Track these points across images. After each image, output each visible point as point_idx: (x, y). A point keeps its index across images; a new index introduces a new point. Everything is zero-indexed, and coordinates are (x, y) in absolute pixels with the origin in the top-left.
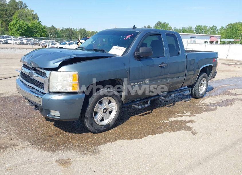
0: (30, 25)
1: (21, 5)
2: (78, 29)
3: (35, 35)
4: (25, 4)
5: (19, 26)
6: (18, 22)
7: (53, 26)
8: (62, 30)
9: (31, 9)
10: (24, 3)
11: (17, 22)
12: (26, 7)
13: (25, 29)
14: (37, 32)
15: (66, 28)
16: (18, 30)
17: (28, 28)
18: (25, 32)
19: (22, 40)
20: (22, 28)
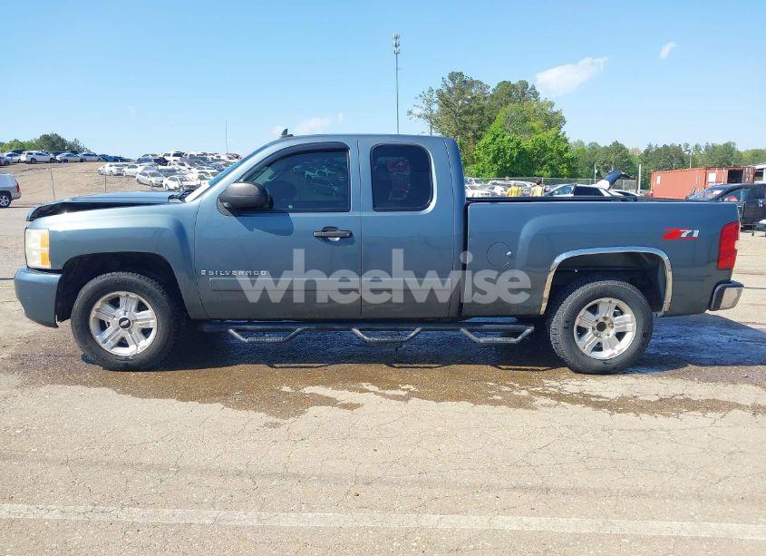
0: (528, 144)
1: (523, 92)
2: (703, 144)
3: (536, 173)
4: (533, 88)
5: (499, 149)
6: (498, 139)
7: (616, 144)
8: (647, 152)
9: (548, 100)
10: (530, 86)
11: (494, 139)
12: (536, 95)
13: (511, 157)
14: (544, 163)
15: (660, 146)
16: (495, 161)
17: (523, 153)
18: (513, 164)
19: (493, 188)
20: (505, 154)
